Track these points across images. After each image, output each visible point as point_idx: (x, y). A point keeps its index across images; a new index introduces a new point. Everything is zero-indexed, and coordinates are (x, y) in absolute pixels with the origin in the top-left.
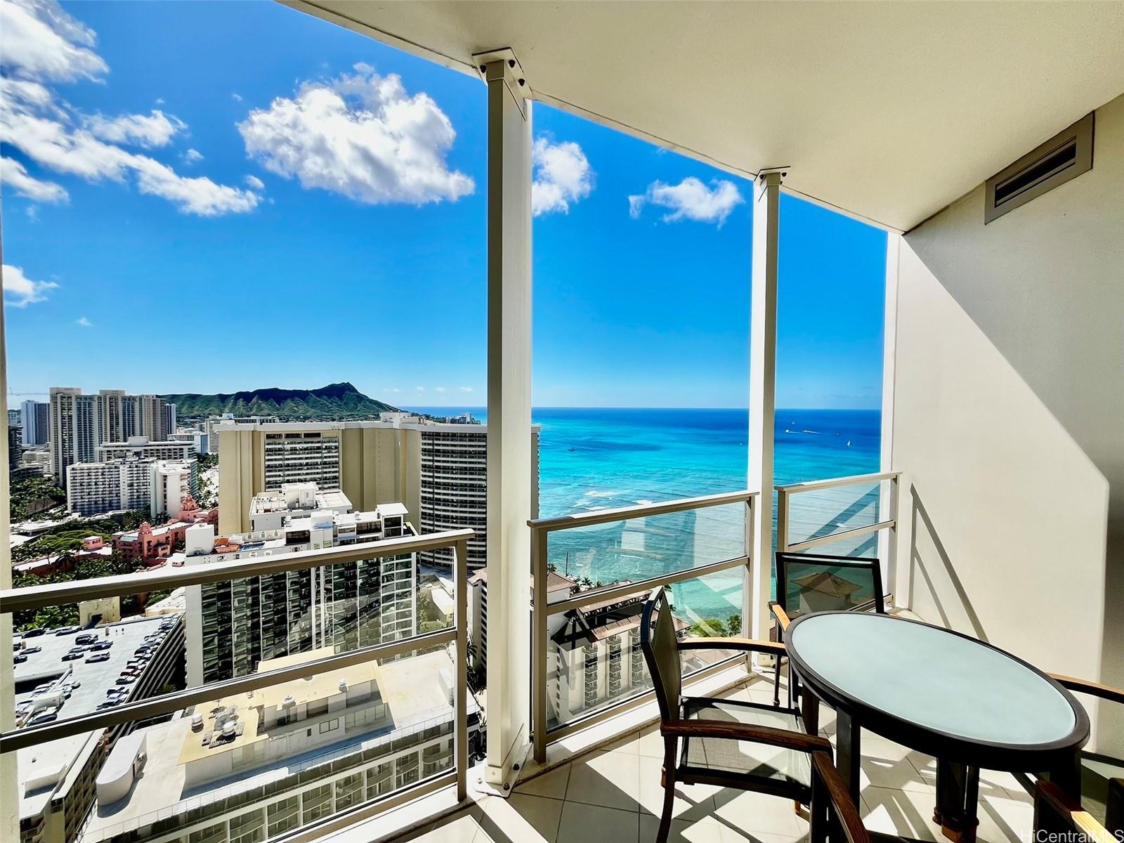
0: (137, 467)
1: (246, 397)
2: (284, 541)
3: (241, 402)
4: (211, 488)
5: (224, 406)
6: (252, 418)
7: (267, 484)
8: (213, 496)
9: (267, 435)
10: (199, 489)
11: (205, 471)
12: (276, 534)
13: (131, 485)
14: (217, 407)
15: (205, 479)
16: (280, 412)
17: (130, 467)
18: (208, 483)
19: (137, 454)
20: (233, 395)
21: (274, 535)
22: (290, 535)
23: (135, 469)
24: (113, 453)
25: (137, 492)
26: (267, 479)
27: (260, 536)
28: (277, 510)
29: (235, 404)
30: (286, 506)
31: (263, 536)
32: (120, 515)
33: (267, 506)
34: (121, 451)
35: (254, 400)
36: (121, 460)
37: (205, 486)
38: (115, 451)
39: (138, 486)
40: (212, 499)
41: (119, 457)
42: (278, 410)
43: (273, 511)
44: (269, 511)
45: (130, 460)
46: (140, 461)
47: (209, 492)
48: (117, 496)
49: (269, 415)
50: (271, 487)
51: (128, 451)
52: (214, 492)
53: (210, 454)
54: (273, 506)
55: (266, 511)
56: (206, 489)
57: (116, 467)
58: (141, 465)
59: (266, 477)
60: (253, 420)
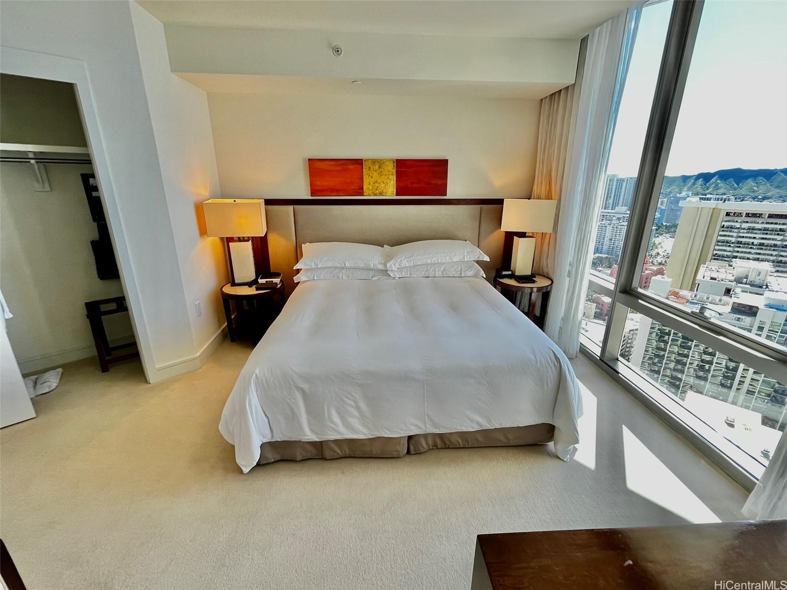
0: (617, 228)
1: (706, 177)
2: (728, 309)
3: (700, 181)
4: (660, 251)
5: (684, 186)
6: (708, 196)
7: (714, 256)
8: (661, 256)
9: (727, 213)
10: (652, 250)
11: (658, 237)
12: (720, 300)
13: (611, 239)
14: (678, 186)
15: (657, 243)
16: (737, 192)
17: (613, 227)
18: (659, 246)
19: (619, 219)
20: (694, 176)
21: (717, 301)
22: (736, 305)
23: (615, 229)
24: (605, 217)
25: (613, 244)
26: (715, 252)
27: (705, 298)
28: (722, 280)
29: (694, 184)
30: (733, 278)
31: (708, 298)
32: (602, 257)
33: (714, 275)
34: (610, 216)
35: (713, 180)
36: (609, 222)
37: (657, 248)
38: (607, 216)
39: (614, 241)
40: (659, 259)
41: (608, 220)
42: (735, 189)
43: (719, 281)
44: (715, 279)
45: (614, 222)
46: (619, 224)
47: (658, 254)
48: (602, 245)
49: (724, 194)
50: (717, 259)
51: (614, 216)
52: (662, 254)
53: (664, 224)
54: (721, 275)
55: (712, 278)
56: (656, 251)
57: (605, 227)
58: (620, 227)
59: (715, 249)
60: (708, 198)
